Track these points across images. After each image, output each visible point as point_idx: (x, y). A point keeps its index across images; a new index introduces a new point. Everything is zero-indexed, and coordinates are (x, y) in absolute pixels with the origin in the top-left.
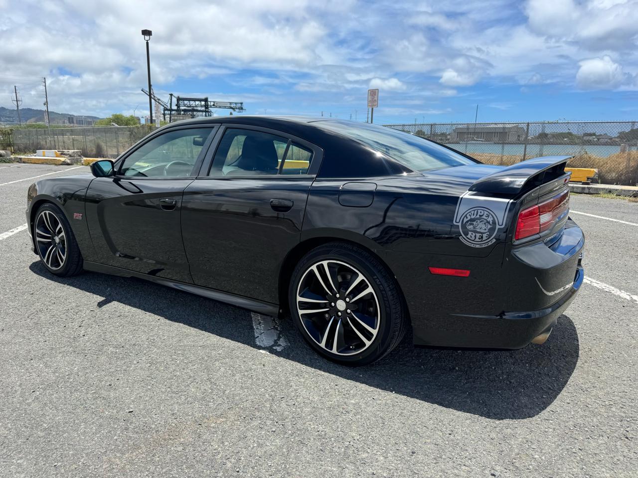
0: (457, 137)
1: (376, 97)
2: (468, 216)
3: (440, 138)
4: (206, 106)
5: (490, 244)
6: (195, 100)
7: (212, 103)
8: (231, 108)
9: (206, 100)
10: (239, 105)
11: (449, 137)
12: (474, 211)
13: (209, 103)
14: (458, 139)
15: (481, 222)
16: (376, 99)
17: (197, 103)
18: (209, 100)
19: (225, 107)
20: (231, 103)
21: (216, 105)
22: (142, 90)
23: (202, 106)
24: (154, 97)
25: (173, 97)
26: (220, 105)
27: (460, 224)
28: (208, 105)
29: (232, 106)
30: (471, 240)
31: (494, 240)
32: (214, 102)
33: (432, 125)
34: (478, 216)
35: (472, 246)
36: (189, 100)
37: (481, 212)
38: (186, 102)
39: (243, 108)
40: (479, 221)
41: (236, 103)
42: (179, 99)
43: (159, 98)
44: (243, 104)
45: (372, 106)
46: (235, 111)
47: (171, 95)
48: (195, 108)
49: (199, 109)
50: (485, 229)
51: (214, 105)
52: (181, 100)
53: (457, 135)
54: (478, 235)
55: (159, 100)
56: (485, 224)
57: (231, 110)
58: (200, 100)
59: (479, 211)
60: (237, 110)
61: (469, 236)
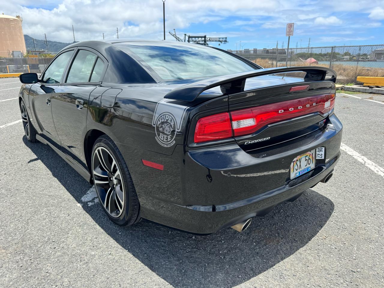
0: (375, 57)
1: (292, 28)
2: (160, 119)
3: (362, 57)
4: (205, 41)
5: (172, 145)
6: (198, 37)
7: (208, 39)
8: (219, 41)
9: (205, 37)
10: (224, 40)
11: (369, 57)
12: (164, 115)
13: (207, 39)
14: (376, 58)
15: (167, 125)
16: (292, 30)
17: (200, 39)
18: (207, 37)
19: (216, 41)
20: (219, 38)
21: (210, 40)
22: (169, 33)
23: (202, 41)
24: (176, 36)
25: (186, 36)
26: (213, 40)
27: (155, 126)
28: (206, 40)
29: (220, 40)
30: (161, 140)
31: (174, 142)
32: (210, 38)
33: (332, 47)
34: (166, 121)
35: (162, 145)
36: (195, 37)
37: (167, 117)
38: (193, 39)
39: (227, 41)
40: (166, 124)
41: (223, 38)
42: (189, 37)
43: (178, 37)
44: (227, 38)
45: (289, 35)
46: (222, 43)
47: (185, 35)
48: (199, 42)
49: (201, 42)
50: (169, 132)
51: (209, 40)
52: (191, 38)
53: (376, 55)
54: (165, 136)
55: (178, 38)
56: (169, 127)
57: (220, 43)
58: (202, 37)
59: (167, 116)
60: (223, 42)
61: (160, 137)
